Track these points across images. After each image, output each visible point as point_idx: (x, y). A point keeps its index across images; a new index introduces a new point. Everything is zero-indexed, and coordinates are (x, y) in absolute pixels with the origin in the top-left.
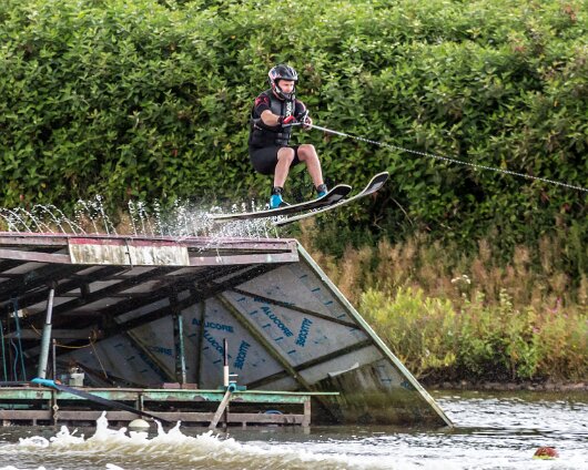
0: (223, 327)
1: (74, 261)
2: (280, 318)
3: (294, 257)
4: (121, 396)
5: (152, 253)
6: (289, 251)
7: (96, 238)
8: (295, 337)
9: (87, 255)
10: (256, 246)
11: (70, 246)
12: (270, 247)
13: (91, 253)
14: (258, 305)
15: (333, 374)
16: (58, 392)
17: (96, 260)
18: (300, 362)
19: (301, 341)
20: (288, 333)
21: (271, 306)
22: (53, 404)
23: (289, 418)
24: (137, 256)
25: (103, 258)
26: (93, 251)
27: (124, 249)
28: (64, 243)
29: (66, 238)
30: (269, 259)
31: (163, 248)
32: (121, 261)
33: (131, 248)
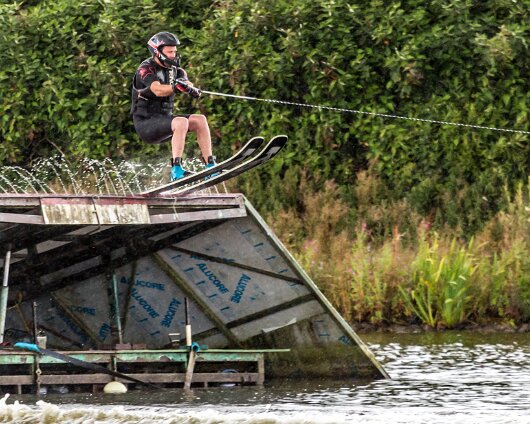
0: (154, 285)
1: (47, 222)
2: (216, 274)
3: (242, 213)
4: (96, 359)
5: (116, 212)
6: (237, 207)
7: (66, 198)
8: (231, 293)
9: (58, 216)
10: (207, 202)
11: (43, 206)
12: (220, 202)
13: (62, 213)
14: (194, 263)
15: (267, 330)
16: (40, 355)
17: (67, 220)
18: (232, 319)
19: (237, 298)
20: (224, 290)
21: (207, 263)
22: (36, 369)
23: (246, 376)
24: (103, 215)
25: (73, 218)
26: (63, 211)
27: (92, 208)
28: (36, 203)
29: (39, 198)
30: (221, 214)
31: (125, 206)
32: (90, 220)
33: (98, 206)
